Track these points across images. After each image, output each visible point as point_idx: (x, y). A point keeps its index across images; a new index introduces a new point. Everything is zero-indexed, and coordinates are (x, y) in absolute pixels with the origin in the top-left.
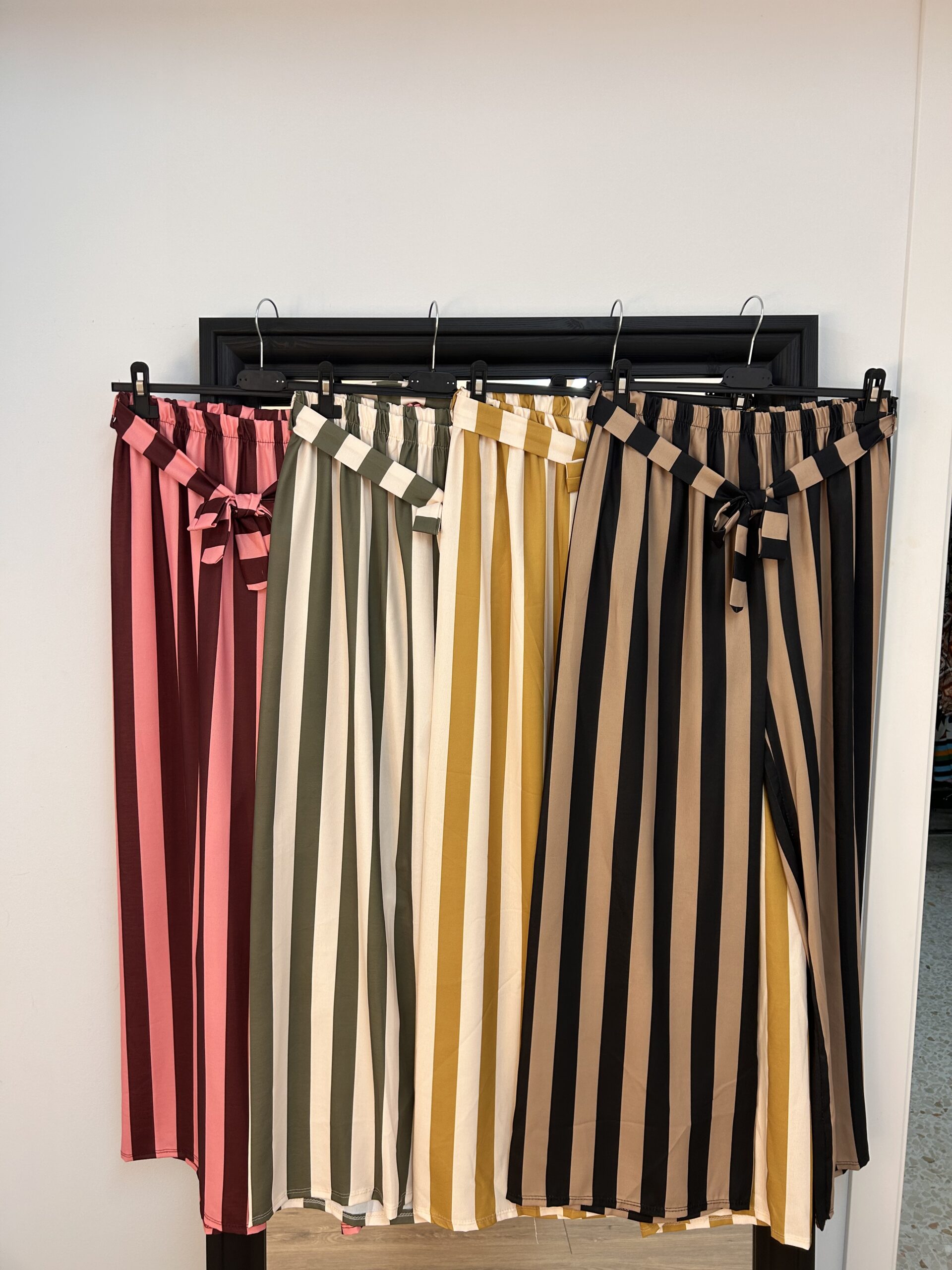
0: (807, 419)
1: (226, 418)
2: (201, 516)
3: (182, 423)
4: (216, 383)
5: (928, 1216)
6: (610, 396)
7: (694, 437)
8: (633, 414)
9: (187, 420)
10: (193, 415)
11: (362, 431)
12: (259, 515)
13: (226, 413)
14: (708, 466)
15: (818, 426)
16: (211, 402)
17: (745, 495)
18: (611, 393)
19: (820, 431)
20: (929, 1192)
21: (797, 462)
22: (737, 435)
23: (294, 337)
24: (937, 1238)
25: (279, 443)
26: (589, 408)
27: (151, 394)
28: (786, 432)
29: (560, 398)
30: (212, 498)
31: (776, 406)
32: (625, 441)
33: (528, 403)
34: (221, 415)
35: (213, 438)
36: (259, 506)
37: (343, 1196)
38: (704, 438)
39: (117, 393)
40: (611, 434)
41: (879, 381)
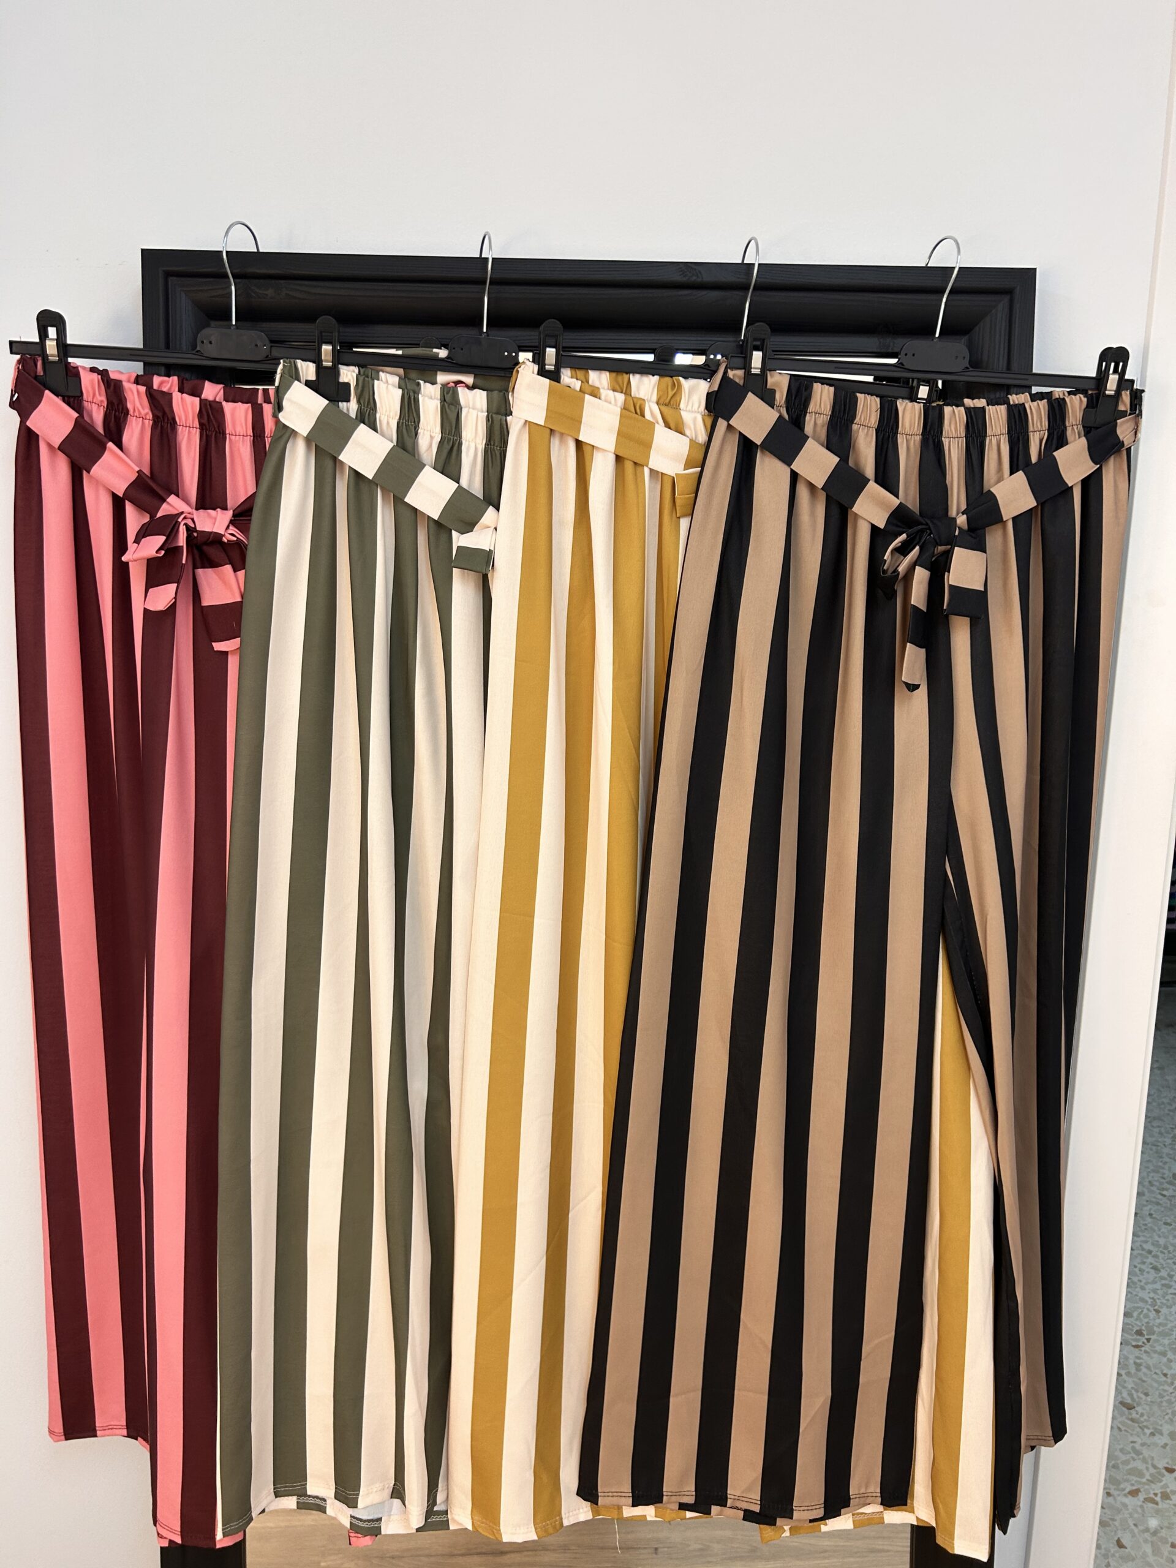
0: (1017, 417)
1: (182, 398)
2: (143, 540)
3: (116, 404)
4: (168, 347)
5: (1127, 1481)
6: (739, 377)
7: (857, 441)
8: (771, 403)
9: (124, 401)
10: (132, 391)
11: (380, 421)
12: (228, 541)
13: (181, 390)
14: (876, 481)
15: (1031, 428)
16: (159, 375)
17: (927, 524)
18: (740, 373)
19: (1034, 435)
20: (1129, 1448)
21: (1000, 479)
22: (918, 438)
23: (282, 282)
24: (1139, 1510)
25: (260, 437)
26: (708, 394)
27: (70, 360)
28: (986, 436)
29: (668, 379)
30: (159, 515)
31: (973, 399)
32: (759, 443)
33: (622, 385)
34: (174, 395)
35: (162, 427)
36: (228, 528)
37: (351, 1494)
38: (871, 442)
39: (18, 357)
40: (740, 433)
41: (1119, 365)
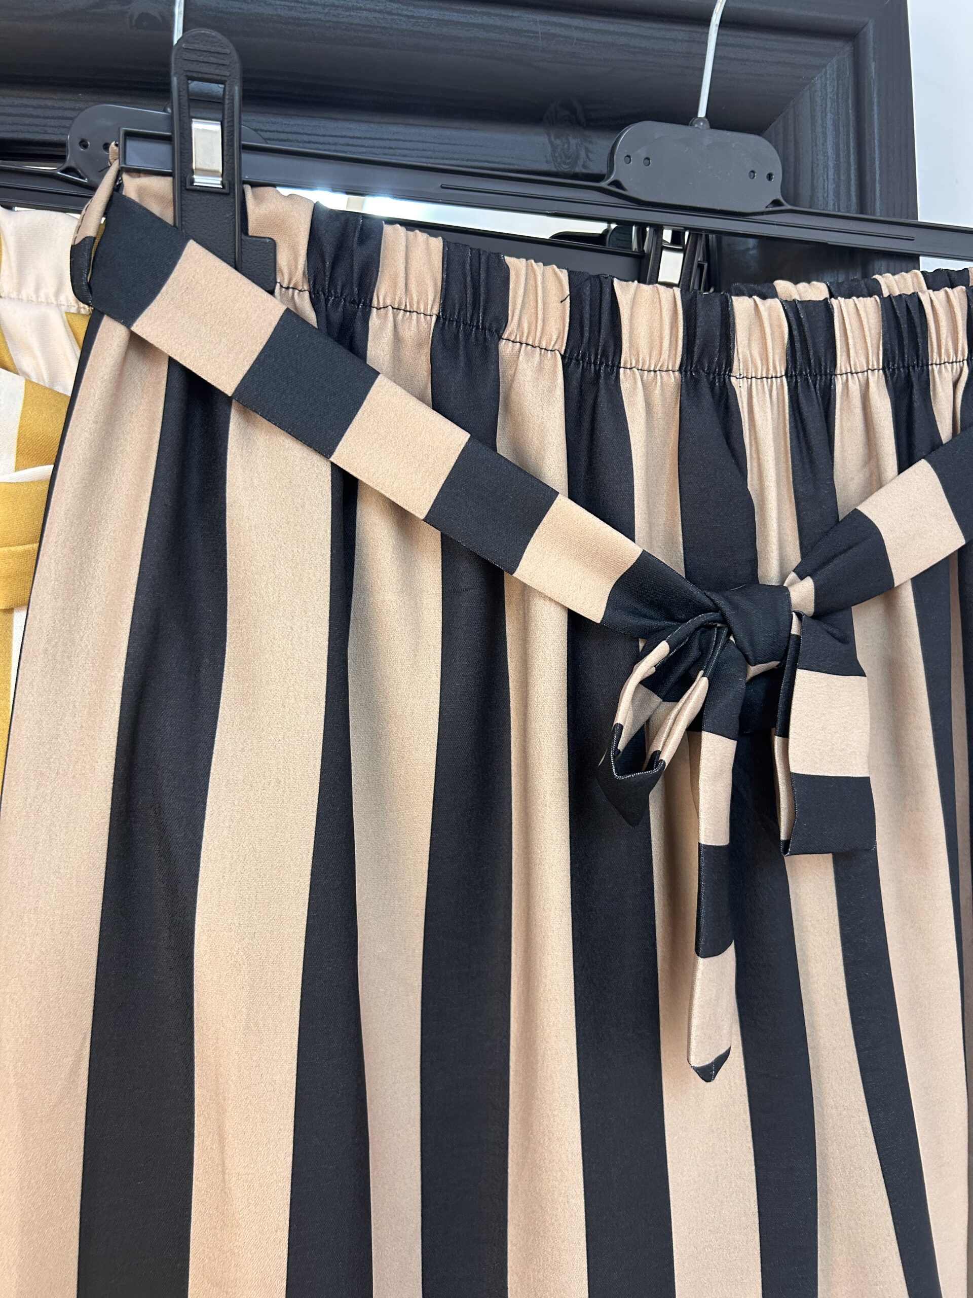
0: (904, 326)
6: (159, 198)
7: (515, 385)
8: (268, 285)
14: (572, 496)
15: (934, 357)
18: (162, 186)
21: (875, 483)
22: (673, 379)
26: (75, 251)
28: (833, 374)
32: (229, 391)
38: (551, 390)
40: (172, 362)
